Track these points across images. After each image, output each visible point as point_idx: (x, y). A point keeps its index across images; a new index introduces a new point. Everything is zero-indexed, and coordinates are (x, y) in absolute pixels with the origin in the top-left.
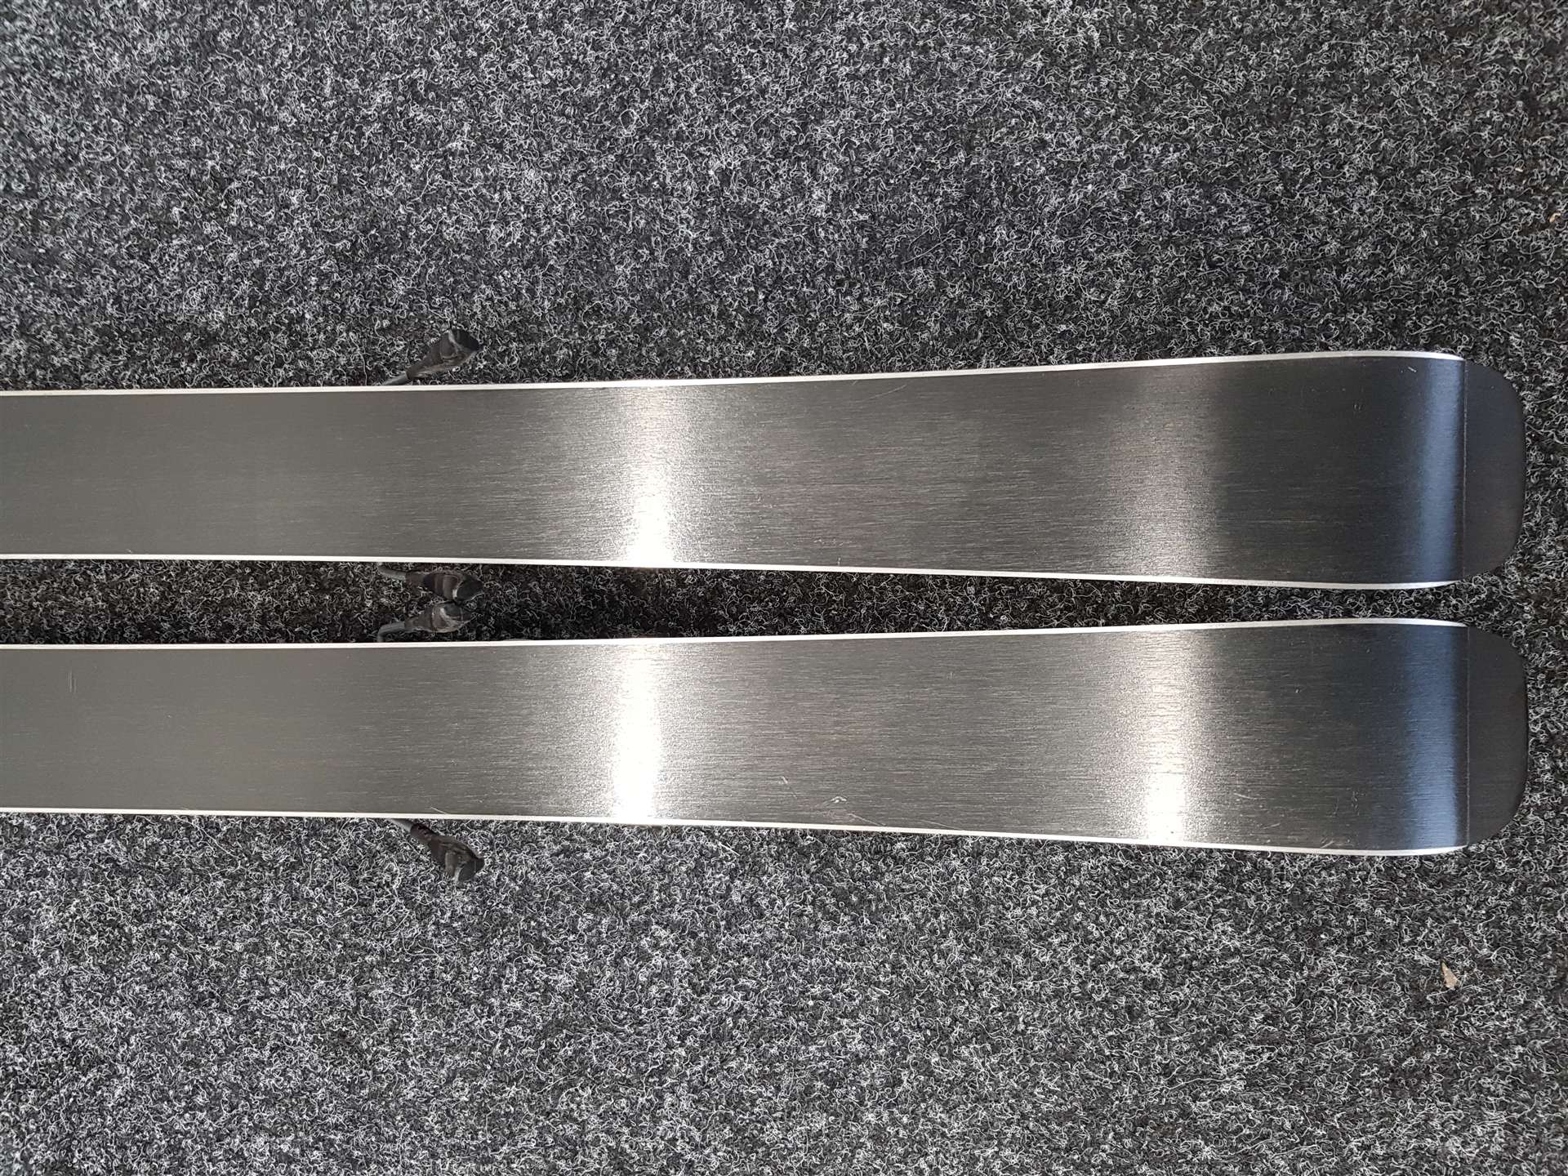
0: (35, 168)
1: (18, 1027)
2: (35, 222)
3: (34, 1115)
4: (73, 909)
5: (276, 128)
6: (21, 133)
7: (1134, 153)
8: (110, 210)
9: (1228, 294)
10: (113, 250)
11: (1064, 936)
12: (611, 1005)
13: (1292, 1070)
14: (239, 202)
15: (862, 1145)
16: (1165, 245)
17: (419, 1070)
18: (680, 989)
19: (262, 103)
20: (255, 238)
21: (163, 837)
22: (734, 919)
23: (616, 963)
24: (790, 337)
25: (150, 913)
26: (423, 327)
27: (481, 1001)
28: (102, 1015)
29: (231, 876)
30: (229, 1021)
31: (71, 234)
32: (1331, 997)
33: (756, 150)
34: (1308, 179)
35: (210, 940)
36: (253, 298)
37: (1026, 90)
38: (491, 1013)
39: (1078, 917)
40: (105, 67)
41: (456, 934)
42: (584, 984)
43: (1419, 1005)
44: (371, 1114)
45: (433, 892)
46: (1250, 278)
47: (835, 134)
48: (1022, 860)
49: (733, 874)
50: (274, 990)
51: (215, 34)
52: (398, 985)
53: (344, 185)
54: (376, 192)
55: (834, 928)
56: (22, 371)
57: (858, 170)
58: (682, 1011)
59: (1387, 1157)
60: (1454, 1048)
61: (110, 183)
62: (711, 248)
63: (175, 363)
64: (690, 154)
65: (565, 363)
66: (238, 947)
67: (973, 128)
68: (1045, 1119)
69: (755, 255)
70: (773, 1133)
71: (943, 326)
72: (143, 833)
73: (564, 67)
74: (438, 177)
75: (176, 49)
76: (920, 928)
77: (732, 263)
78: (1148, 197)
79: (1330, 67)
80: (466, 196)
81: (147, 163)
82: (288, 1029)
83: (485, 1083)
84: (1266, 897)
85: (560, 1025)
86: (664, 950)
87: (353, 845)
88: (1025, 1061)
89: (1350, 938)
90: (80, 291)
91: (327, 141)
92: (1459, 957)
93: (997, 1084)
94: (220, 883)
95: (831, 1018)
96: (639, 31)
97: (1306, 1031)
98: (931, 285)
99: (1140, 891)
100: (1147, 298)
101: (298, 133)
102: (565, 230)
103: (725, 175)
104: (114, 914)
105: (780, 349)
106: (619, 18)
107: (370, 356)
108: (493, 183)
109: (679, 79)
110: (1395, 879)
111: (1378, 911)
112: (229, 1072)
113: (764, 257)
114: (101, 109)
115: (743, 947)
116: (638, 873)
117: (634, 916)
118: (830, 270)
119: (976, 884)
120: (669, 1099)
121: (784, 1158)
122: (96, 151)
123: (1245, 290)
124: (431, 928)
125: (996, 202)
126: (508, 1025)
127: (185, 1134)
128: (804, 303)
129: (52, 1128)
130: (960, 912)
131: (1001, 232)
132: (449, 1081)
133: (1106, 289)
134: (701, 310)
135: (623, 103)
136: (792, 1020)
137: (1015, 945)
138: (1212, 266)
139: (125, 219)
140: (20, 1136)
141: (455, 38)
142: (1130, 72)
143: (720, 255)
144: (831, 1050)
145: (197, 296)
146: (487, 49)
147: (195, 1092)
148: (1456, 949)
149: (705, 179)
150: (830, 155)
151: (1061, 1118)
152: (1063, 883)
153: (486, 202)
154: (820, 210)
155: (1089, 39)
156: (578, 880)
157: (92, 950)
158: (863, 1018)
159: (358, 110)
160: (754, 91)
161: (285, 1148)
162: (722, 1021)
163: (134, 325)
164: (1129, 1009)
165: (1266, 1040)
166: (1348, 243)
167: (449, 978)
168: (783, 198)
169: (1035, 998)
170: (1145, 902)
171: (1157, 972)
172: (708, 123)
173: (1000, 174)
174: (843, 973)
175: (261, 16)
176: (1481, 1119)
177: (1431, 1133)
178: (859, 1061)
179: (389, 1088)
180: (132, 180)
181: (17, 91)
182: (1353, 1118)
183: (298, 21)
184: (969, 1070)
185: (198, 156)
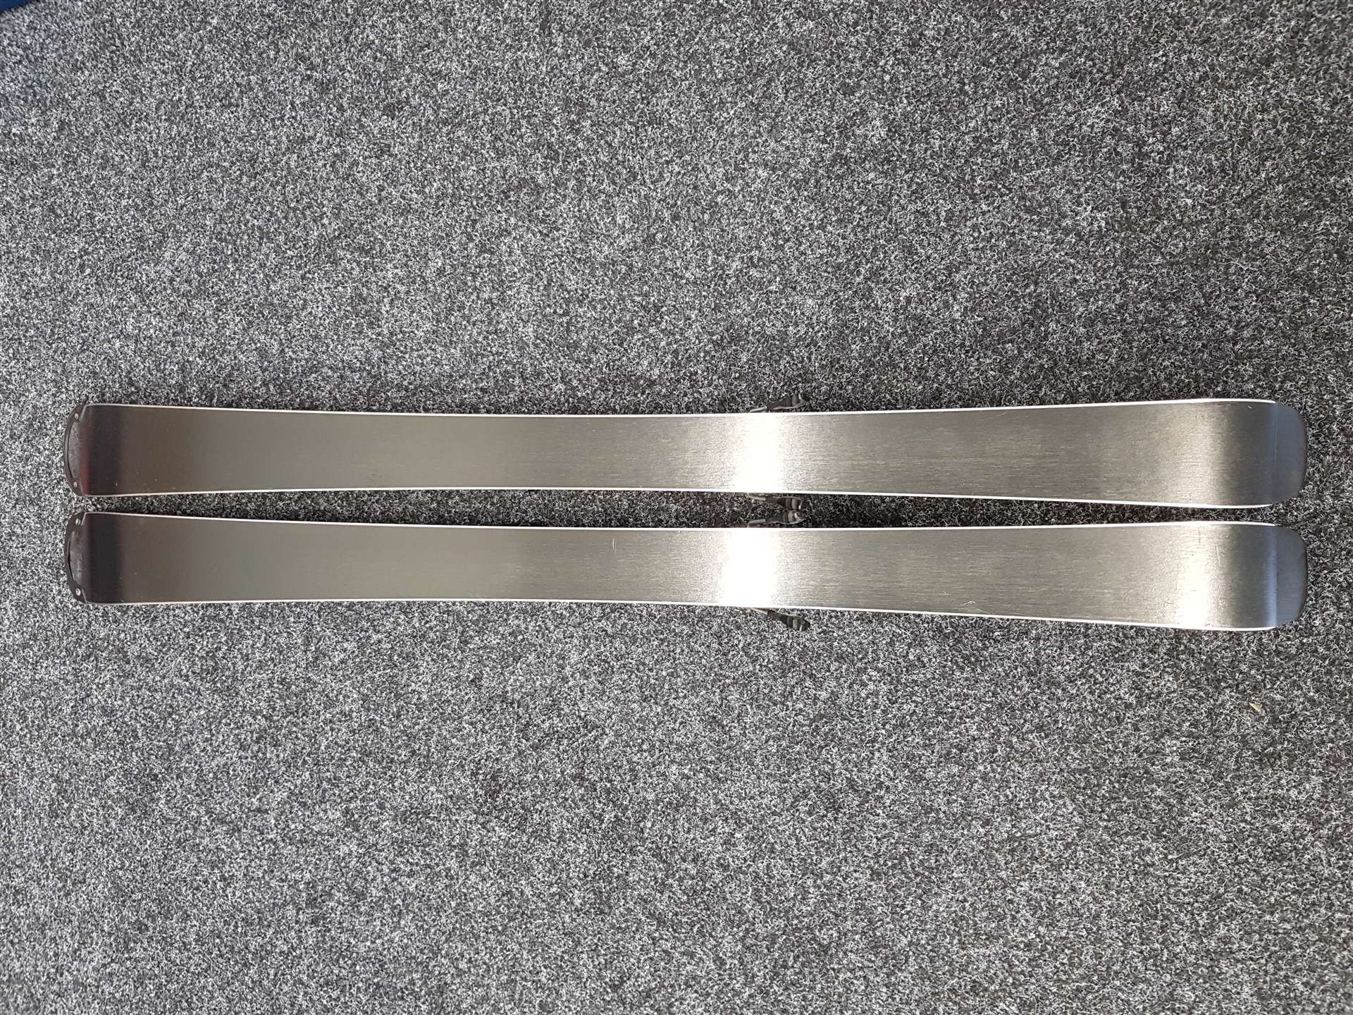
0: (567, 301)
1: (559, 709)
2: (568, 327)
3: (567, 751)
4: (585, 654)
5: (684, 281)
6: (562, 285)
7: (1124, 284)
8: (604, 322)
9: (1173, 356)
10: (605, 341)
11: (1084, 681)
12: (848, 707)
13: (1205, 752)
14: (666, 317)
15: (976, 782)
16: (1140, 331)
17: (752, 736)
18: (882, 701)
19: (677, 269)
20: (673, 334)
21: (629, 620)
22: (910, 667)
23: (850, 687)
24: (941, 379)
25: (622, 656)
26: (755, 377)
27: (783, 703)
28: (599, 705)
29: (661, 640)
30: (659, 709)
31: (586, 333)
32: (1226, 715)
33: (925, 287)
34: (1218, 296)
35: (651, 670)
36: (673, 363)
37: (1066, 254)
38: (787, 709)
39: (1091, 671)
40: (600, 252)
41: (770, 670)
42: (834, 696)
43: (1275, 721)
44: (728, 757)
45: (758, 650)
46: (1186, 347)
47: (966, 278)
48: (1062, 642)
49: (910, 645)
50: (681, 695)
51: (654, 235)
52: (741, 694)
53: (717, 308)
54: (733, 311)
55: (962, 673)
56: (562, 399)
57: (977, 295)
58: (883, 711)
59: (1257, 798)
60: (1294, 744)
61: (604, 308)
62: (900, 336)
63: (635, 395)
64: (890, 289)
65: (825, 393)
66: (664, 673)
67: (1038, 274)
68: (1073, 772)
69: (923, 339)
70: (930, 774)
71: (1022, 373)
72: (620, 618)
73: (827, 248)
74: (764, 304)
75: (635, 242)
76: (1007, 675)
77: (911, 343)
78: (1131, 306)
79: (1230, 239)
80: (778, 313)
81: (621, 299)
82: (688, 714)
83: (784, 744)
84: (1192, 664)
85: (822, 717)
86: (874, 681)
87: (720, 626)
88: (1062, 743)
89: (1237, 686)
90: (590, 361)
91: (709, 287)
92: (1297, 696)
93: (1047, 753)
94: (656, 643)
95: (961, 718)
96: (865, 229)
97: (1212, 732)
98: (1016, 352)
99: (1124, 659)
100: (1130, 359)
101: (695, 283)
102: (826, 328)
103: (908, 300)
104: (606, 656)
105: (936, 385)
106: (855, 223)
107: (729, 391)
108: (791, 306)
109: (885, 252)
110: (1261, 655)
111: (1253, 672)
112: (659, 733)
113: (928, 340)
114: (599, 273)
115: (914, 681)
116: (861, 643)
117: (859, 664)
118: (963, 345)
119: (1037, 653)
120: (877, 754)
121: (936, 787)
122: (596, 294)
123: (1182, 354)
124: (758, 667)
125: (1050, 310)
126: (796, 715)
127: (638, 763)
128: (949, 362)
129: (575, 758)
130: (1029, 667)
131: (1053, 325)
132: (767, 742)
133: (1108, 353)
134: (895, 366)
135: (857, 265)
136: (940, 718)
137: (1058, 685)
138: (1165, 342)
139: (611, 326)
140: (561, 761)
141: (773, 235)
142: (1122, 243)
143: (905, 339)
144: (960, 733)
145: (646, 363)
146: (788, 240)
147: (642, 743)
148: (1295, 692)
149: (899, 301)
150: (963, 289)
151: (1082, 772)
152: (1083, 654)
153: (787, 315)
154: (957, 316)
155: (1100, 227)
156: (831, 646)
157: (595, 673)
158: (977, 719)
159: (724, 271)
160: (924, 257)
161: (686, 771)
162: (904, 717)
163: (616, 377)
164: (1117, 718)
165: (1190, 735)
166: (1239, 328)
167: (766, 691)
168: (938, 310)
169: (1068, 711)
170: (1127, 664)
171: (1132, 700)
172: (900, 274)
173: (1053, 297)
174: (967, 696)
175: (677, 226)
176: (1308, 780)
177: (1281, 787)
178: (975, 740)
179: (737, 744)
180: (615, 307)
181: (560, 265)
182: (1239, 778)
183: (695, 228)
184: (1032, 746)
185: (646, 295)
